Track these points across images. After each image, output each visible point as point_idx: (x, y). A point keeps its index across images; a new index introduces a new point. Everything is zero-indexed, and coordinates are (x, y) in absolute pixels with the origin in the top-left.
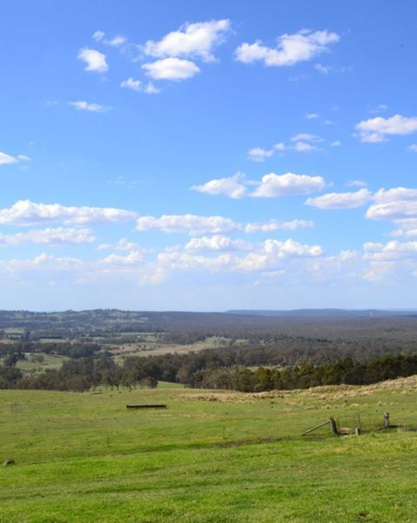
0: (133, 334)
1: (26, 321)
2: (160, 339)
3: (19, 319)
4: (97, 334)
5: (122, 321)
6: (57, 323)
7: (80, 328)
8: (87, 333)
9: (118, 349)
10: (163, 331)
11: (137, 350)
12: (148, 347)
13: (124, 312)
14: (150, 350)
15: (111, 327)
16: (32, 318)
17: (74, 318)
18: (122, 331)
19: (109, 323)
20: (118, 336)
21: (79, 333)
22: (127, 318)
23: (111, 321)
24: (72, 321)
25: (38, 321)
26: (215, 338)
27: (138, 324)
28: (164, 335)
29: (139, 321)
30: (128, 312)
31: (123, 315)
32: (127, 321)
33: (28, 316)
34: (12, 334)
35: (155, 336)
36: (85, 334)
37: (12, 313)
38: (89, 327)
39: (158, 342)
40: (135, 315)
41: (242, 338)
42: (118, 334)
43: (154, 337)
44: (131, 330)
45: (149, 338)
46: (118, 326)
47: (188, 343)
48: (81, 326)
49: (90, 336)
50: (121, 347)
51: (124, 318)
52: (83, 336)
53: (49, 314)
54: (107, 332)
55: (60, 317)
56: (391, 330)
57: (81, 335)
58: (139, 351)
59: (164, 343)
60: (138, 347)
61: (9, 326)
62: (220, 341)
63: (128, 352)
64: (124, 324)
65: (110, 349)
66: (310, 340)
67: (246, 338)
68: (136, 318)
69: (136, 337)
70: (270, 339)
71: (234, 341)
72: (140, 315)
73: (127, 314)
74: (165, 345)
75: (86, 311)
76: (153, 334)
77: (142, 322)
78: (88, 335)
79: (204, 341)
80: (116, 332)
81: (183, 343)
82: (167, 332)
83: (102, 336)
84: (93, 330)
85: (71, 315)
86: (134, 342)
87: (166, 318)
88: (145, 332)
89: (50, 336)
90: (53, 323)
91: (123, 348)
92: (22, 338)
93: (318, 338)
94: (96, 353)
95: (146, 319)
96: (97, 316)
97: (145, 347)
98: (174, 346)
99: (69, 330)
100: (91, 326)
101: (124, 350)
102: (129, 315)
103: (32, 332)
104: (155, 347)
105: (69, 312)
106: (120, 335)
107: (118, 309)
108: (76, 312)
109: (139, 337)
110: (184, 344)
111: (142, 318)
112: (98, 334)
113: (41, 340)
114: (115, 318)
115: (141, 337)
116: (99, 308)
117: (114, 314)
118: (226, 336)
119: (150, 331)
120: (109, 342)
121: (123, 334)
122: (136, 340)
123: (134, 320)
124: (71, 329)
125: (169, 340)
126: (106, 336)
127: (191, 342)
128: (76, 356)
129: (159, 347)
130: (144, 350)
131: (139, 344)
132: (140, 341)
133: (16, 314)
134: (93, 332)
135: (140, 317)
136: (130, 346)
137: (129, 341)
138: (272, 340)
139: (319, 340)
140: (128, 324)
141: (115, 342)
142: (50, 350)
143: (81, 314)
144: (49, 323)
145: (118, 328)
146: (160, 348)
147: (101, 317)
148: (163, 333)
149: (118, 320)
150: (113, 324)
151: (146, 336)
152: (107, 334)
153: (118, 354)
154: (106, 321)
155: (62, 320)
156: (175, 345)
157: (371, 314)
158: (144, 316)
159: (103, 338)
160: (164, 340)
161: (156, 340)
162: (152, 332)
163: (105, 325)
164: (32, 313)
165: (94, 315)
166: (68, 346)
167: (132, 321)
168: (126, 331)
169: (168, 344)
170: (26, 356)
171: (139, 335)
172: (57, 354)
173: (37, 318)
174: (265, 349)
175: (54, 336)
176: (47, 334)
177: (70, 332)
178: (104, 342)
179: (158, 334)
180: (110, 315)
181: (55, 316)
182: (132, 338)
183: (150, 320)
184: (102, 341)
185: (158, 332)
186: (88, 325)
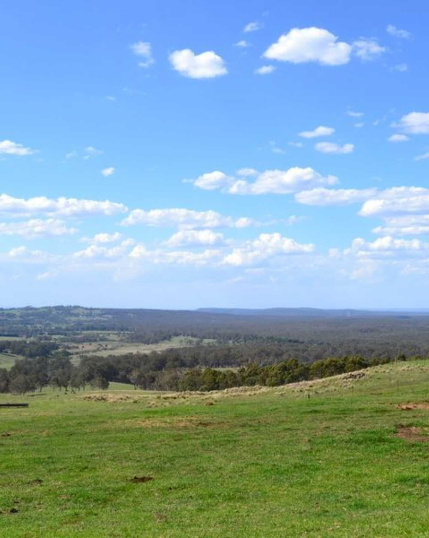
0: (95, 332)
2: (124, 338)
4: (56, 332)
5: (85, 318)
6: (14, 319)
7: (38, 326)
8: (46, 331)
9: (77, 348)
10: (127, 330)
11: (98, 350)
12: (109, 347)
13: (86, 309)
14: (111, 349)
15: (73, 324)
17: (32, 315)
18: (83, 329)
19: (70, 320)
20: (78, 334)
21: (37, 331)
22: (91, 315)
23: (73, 319)
24: (31, 317)
26: (182, 338)
27: (100, 321)
28: (127, 334)
29: (102, 319)
30: (91, 309)
31: (86, 312)
32: (90, 319)
35: (118, 334)
36: (44, 332)
38: (49, 324)
39: (121, 341)
40: (99, 312)
41: (210, 338)
42: (79, 332)
43: (116, 336)
44: (93, 328)
45: (112, 337)
46: (79, 323)
47: (152, 343)
48: (41, 323)
49: (49, 334)
50: (80, 346)
51: (87, 315)
52: (41, 334)
53: (6, 310)
54: (67, 329)
55: (18, 314)
56: (366, 331)
57: (39, 332)
58: (100, 351)
59: (128, 342)
60: (99, 346)
62: (186, 340)
63: (88, 352)
64: (86, 321)
65: (69, 348)
66: (280, 340)
67: (214, 338)
68: (99, 315)
69: (98, 336)
70: (239, 339)
71: (201, 341)
72: (104, 312)
73: (90, 312)
74: (128, 344)
75: (46, 308)
76: (116, 332)
77: (106, 319)
78: (47, 333)
79: (169, 340)
80: (78, 330)
81: (147, 342)
82: (131, 330)
83: (62, 334)
84: (53, 328)
85: (30, 312)
86: (95, 341)
87: (132, 315)
88: (108, 330)
89: (6, 333)
90: (9, 319)
91: (83, 347)
93: (289, 338)
94: (53, 352)
95: (110, 316)
96: (58, 313)
97: (106, 346)
98: (137, 346)
99: (27, 327)
100: (51, 323)
101: (84, 349)
102: (93, 312)
104: (117, 346)
105: (28, 308)
106: (81, 334)
107: (81, 305)
108: (36, 309)
109: (101, 335)
110: (148, 344)
111: (106, 316)
112: (58, 331)
114: (77, 315)
115: (103, 336)
116: (60, 304)
117: (75, 311)
118: (193, 336)
119: (113, 329)
120: (68, 341)
121: (84, 332)
122: (98, 339)
123: (98, 318)
124: (29, 327)
125: (133, 338)
126: (66, 335)
127: (156, 342)
128: (31, 355)
129: (122, 346)
130: (105, 349)
131: (101, 343)
132: (102, 340)
134: (53, 330)
135: (105, 314)
136: (91, 344)
137: (89, 340)
138: (241, 340)
139: (290, 341)
140: (89, 321)
141: (74, 341)
142: (4, 348)
143: (41, 310)
144: (5, 320)
145: (80, 326)
146: (123, 348)
147: (61, 314)
148: (126, 332)
149: (81, 318)
150: (74, 322)
151: (109, 334)
152: (67, 332)
153: (77, 353)
154: (67, 319)
155: (21, 317)
156: (139, 344)
157: (349, 315)
158: (108, 314)
159: (62, 336)
160: (128, 338)
161: (119, 339)
162: (116, 330)
163: (66, 322)
165: (54, 312)
166: (23, 344)
167: (95, 319)
168: (88, 329)
169: (132, 342)
172: (12, 353)
174: (232, 350)
175: (11, 333)
176: (3, 331)
177: (28, 330)
178: (63, 340)
179: (122, 332)
180: (72, 312)
181: (13, 312)
182: (93, 337)
183: (114, 317)
184: (61, 339)
185: (122, 330)
186: (47, 322)
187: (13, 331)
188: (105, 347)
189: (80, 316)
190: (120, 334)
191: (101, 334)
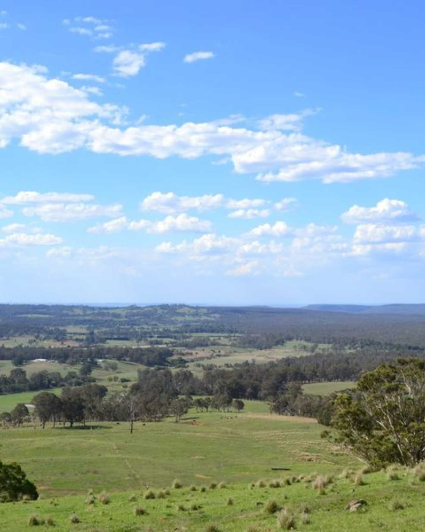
0: (205, 335)
1: (87, 318)
2: (235, 342)
3: (79, 315)
4: (166, 335)
5: (191, 318)
6: (120, 320)
7: (146, 327)
8: (155, 333)
9: (191, 354)
10: (237, 332)
11: (212, 357)
12: (223, 353)
13: (192, 307)
14: (225, 356)
15: (180, 325)
16: (93, 313)
17: (137, 314)
18: (192, 332)
19: (177, 320)
20: (188, 337)
21: (145, 333)
22: (196, 314)
23: (180, 319)
24: (136, 318)
25: (100, 318)
26: (295, 342)
27: (208, 322)
28: (238, 337)
29: (209, 319)
30: (197, 308)
31: (192, 311)
32: (196, 318)
33: (89, 312)
34: (75, 334)
36: (153, 335)
37: (71, 308)
38: (156, 325)
39: (233, 345)
40: (205, 311)
41: (325, 343)
42: (188, 334)
43: (228, 339)
44: (202, 331)
45: (223, 341)
46: (187, 324)
47: (266, 348)
48: (147, 324)
49: (158, 337)
50: (194, 352)
51: (194, 315)
52: (151, 337)
54: (176, 332)
55: (124, 313)
57: (148, 335)
58: (214, 358)
59: (239, 347)
60: (212, 352)
61: (69, 324)
62: (301, 346)
63: (202, 359)
64: (193, 322)
65: (183, 355)
66: (399, 347)
67: (329, 343)
68: (206, 314)
69: (209, 340)
70: (356, 344)
71: (316, 346)
72: (210, 311)
73: (196, 310)
74: (241, 350)
75: (151, 307)
76: (226, 335)
77: (213, 319)
78: (156, 336)
79: (282, 345)
80: (186, 332)
82: (242, 332)
83: (172, 338)
84: (161, 330)
85: (135, 311)
86: (207, 345)
88: (218, 332)
89: (116, 337)
90: (115, 320)
91: (197, 353)
92: (87, 339)
93: (410, 344)
94: (169, 359)
95: (217, 316)
96: (163, 312)
97: (219, 352)
99: (134, 329)
100: (159, 324)
101: (198, 356)
102: (199, 311)
103: (96, 331)
104: (230, 352)
105: (133, 307)
106: (191, 337)
108: (140, 308)
109: (212, 339)
110: (261, 350)
111: (212, 315)
113: (108, 341)
114: (183, 315)
115: (214, 340)
116: (165, 303)
117: (180, 311)
118: (308, 340)
119: (222, 331)
120: (181, 345)
121: (194, 335)
122: (209, 343)
123: (204, 318)
124: (137, 328)
125: (245, 343)
126: (175, 338)
128: (150, 364)
129: (235, 352)
130: (219, 356)
131: (213, 348)
132: (214, 344)
133: (75, 310)
134: (161, 333)
135: (211, 313)
136: (203, 350)
137: (202, 344)
138: (357, 345)
139: (410, 348)
140: (196, 322)
141: (186, 345)
142: (122, 357)
143: (146, 309)
144: (111, 320)
145: (188, 328)
146: (236, 354)
147: (167, 313)
148: (237, 335)
149: (187, 318)
150: (181, 322)
151: (219, 337)
152: (176, 334)
153: (192, 361)
154: (173, 319)
155: (126, 317)
156: (251, 349)
158: (215, 312)
159: (173, 340)
160: (240, 343)
161: (230, 343)
162: (225, 333)
163: (173, 323)
164: (93, 308)
165: (160, 311)
166: (140, 352)
167: (202, 319)
168: (197, 331)
169: (244, 348)
170: (98, 364)
171: (212, 337)
172: (130, 361)
173: (99, 314)
175: (121, 336)
176: (112, 334)
177: (136, 332)
178: (174, 345)
179: (232, 335)
180: (178, 311)
181: (118, 312)
182: (204, 340)
183: (221, 317)
184: (172, 343)
185: (232, 332)
186: (154, 322)
187: (122, 334)
188: (219, 354)
189: (187, 316)
190: (231, 337)
191: (212, 336)
